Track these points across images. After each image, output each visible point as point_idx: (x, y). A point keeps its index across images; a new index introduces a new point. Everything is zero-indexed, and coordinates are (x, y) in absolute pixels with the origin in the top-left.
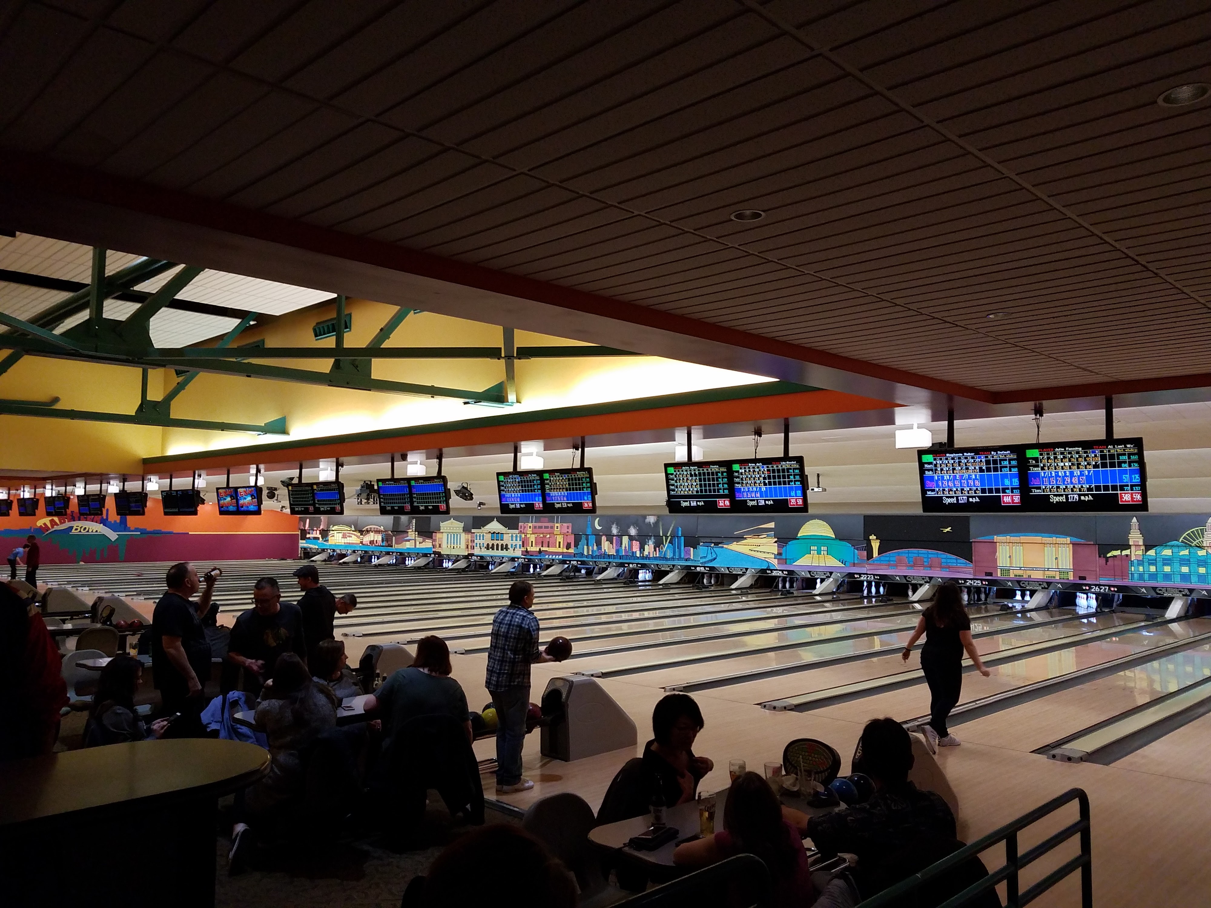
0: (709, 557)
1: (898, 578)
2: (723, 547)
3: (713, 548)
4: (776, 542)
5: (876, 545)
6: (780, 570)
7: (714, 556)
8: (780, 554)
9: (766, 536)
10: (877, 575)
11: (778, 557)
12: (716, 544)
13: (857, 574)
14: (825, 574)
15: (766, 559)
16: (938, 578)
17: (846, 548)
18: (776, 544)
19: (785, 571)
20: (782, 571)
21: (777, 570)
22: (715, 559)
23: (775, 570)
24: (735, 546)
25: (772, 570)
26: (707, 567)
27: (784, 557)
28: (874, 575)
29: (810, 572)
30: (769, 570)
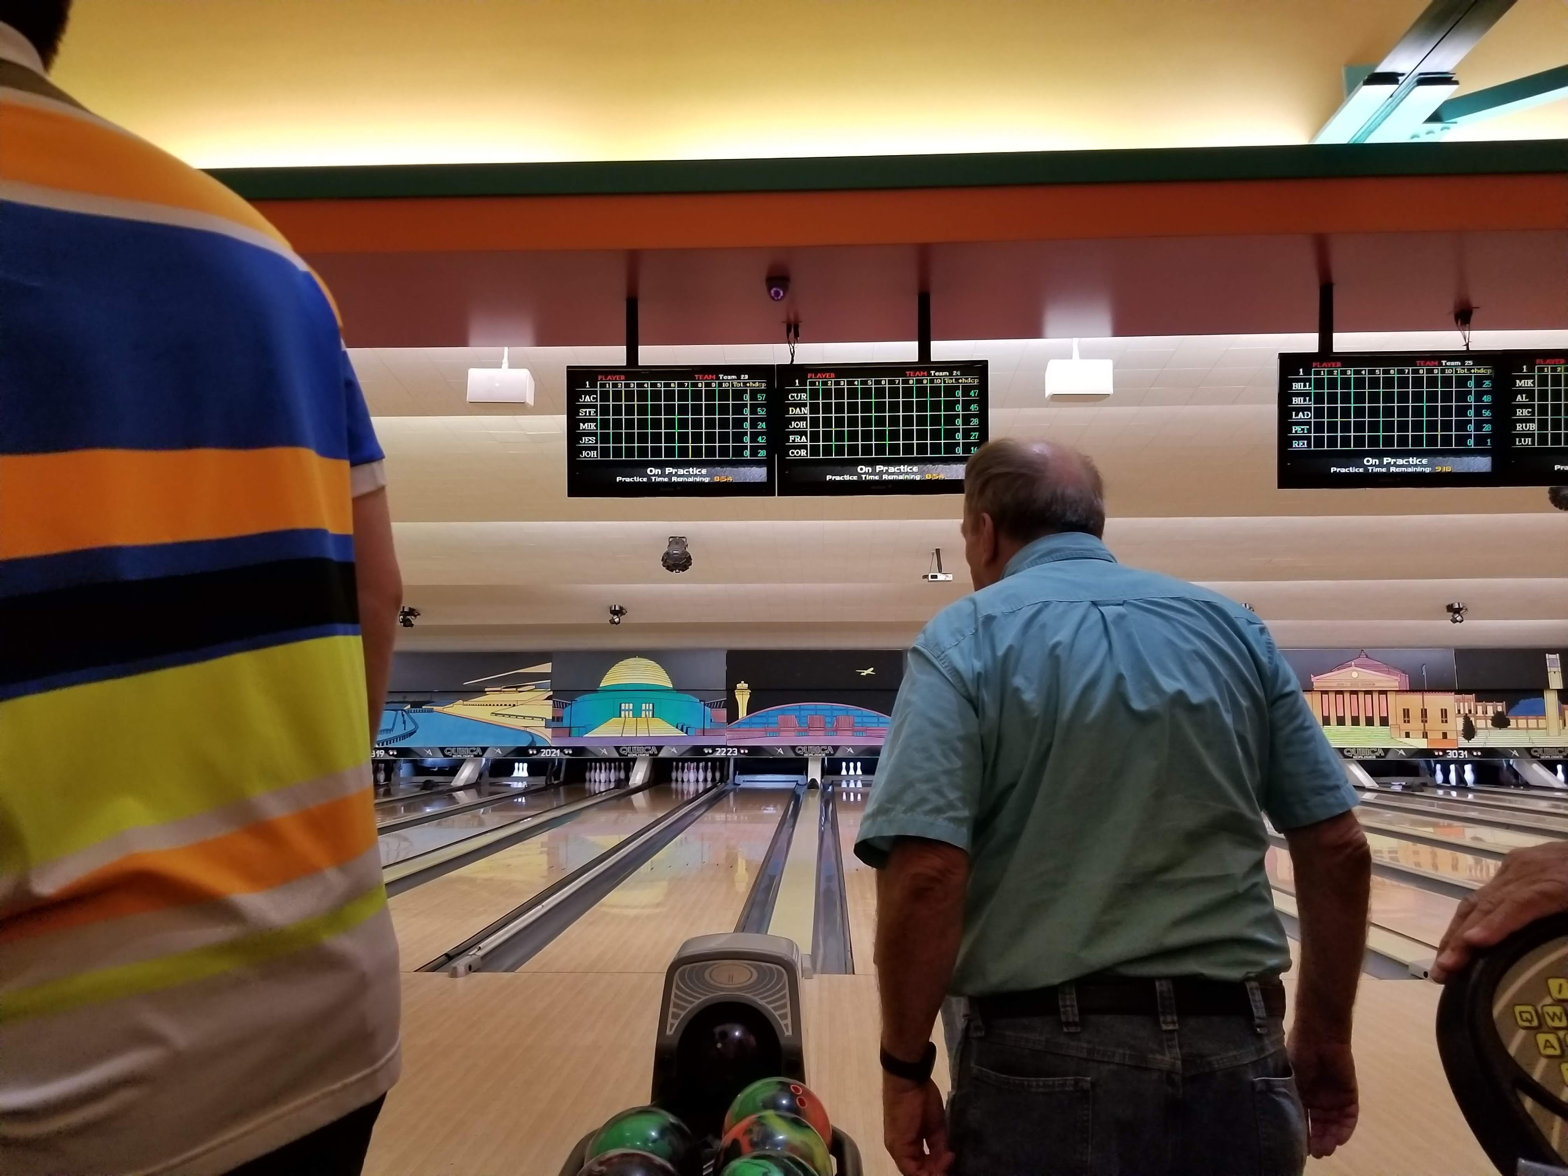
0: (399, 731)
1: (780, 751)
2: (431, 711)
3: (408, 712)
4: (549, 698)
5: (743, 698)
6: (556, 748)
7: (410, 727)
8: (557, 719)
9: (534, 687)
10: (744, 747)
11: (555, 724)
12: (416, 705)
13: (708, 747)
14: (647, 750)
15: (528, 730)
16: (849, 747)
17: (690, 705)
18: (551, 702)
19: (568, 748)
20: (562, 749)
21: (550, 748)
22: (411, 734)
23: (546, 748)
24: (459, 709)
25: (539, 749)
26: (393, 749)
27: (566, 723)
28: (739, 748)
29: (617, 748)
30: (533, 748)
